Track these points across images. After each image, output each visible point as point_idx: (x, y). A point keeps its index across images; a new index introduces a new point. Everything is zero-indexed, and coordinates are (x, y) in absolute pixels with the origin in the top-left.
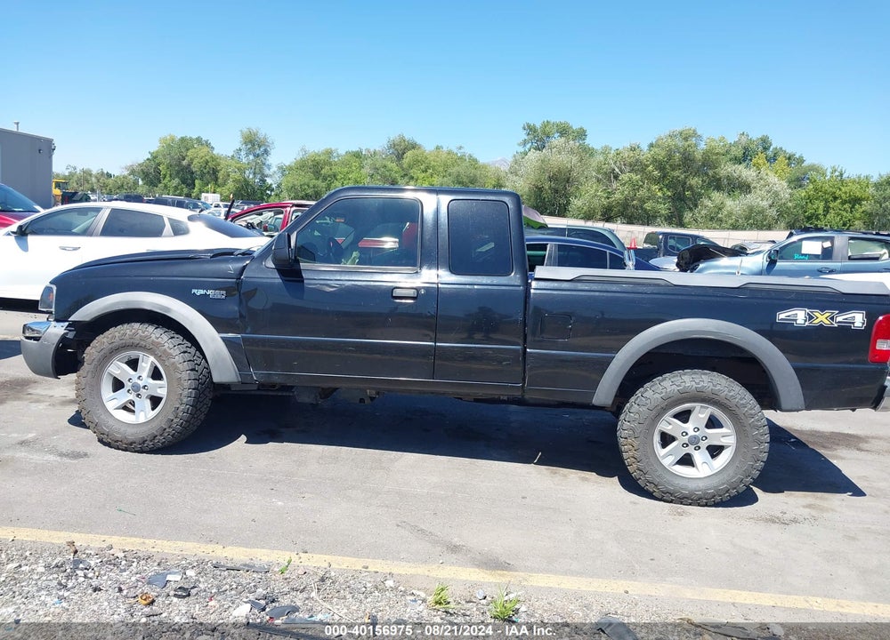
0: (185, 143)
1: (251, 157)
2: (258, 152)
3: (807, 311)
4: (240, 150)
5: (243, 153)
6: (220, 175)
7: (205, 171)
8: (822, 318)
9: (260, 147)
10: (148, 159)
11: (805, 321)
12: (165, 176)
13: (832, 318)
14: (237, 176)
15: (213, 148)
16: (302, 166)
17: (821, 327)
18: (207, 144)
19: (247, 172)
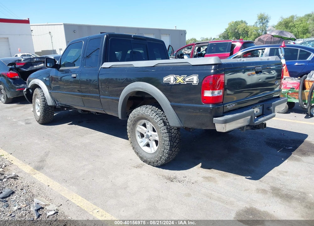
0: (237, 23)
1: (261, 24)
2: (264, 22)
3: (175, 76)
4: (257, 22)
5: (258, 23)
6: (249, 33)
7: (244, 33)
8: (180, 79)
9: (265, 20)
10: (225, 31)
11: (174, 81)
12: (230, 36)
13: (184, 80)
14: (255, 33)
15: (247, 23)
16: (280, 24)
17: (180, 84)
18: (245, 22)
19: (259, 30)
